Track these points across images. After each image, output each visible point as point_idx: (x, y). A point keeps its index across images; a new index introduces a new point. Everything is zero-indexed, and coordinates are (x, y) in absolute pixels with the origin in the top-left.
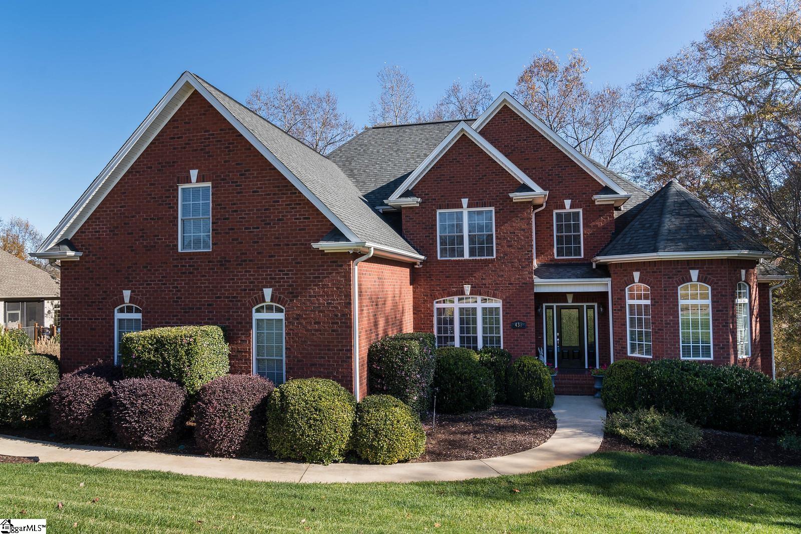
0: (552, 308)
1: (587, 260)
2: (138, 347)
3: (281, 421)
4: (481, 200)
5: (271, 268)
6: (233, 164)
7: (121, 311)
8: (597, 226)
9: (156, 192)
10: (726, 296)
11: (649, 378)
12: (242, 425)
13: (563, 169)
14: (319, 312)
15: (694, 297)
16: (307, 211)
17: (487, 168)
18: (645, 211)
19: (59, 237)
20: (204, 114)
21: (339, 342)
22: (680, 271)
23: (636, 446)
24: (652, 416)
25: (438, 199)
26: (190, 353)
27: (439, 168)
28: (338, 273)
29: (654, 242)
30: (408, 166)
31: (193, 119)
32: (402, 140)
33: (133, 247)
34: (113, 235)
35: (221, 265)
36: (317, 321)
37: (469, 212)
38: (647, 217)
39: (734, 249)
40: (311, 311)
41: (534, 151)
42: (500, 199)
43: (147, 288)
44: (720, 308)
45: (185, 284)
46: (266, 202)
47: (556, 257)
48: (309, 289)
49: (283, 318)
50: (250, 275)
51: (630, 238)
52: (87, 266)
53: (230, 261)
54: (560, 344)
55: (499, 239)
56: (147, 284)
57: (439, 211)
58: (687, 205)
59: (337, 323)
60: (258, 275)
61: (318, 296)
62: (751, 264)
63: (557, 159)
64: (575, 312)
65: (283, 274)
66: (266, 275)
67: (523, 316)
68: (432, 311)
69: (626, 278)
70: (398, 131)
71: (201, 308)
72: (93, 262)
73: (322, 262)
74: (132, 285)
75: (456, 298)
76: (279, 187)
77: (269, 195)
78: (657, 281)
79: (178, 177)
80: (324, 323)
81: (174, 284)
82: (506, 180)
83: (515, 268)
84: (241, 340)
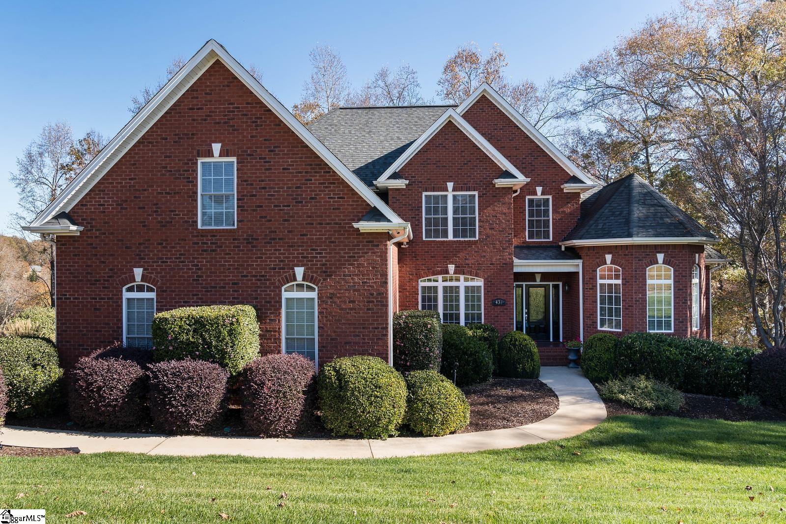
0: (521, 286)
1: (556, 243)
2: (174, 328)
3: (341, 399)
4: (466, 184)
5: (302, 246)
6: (261, 139)
7: (130, 290)
8: (565, 212)
9: (172, 165)
10: (686, 276)
11: (631, 349)
12: (296, 405)
13: (536, 158)
14: (354, 291)
15: (659, 277)
16: (342, 191)
17: (471, 154)
18: (612, 200)
19: (57, 209)
20: (228, 86)
21: (374, 320)
22: (648, 254)
23: (636, 409)
24: (643, 383)
25: (425, 182)
26: (232, 333)
27: (426, 152)
28: (374, 253)
29: (626, 228)
30: (383, 148)
31: (215, 90)
32: (372, 122)
33: (145, 222)
34: (121, 208)
35: (247, 243)
36: (352, 299)
37: (453, 195)
38: (616, 205)
39: (696, 236)
40: (345, 290)
41: (510, 140)
42: (484, 184)
43: (162, 266)
44: (681, 287)
45: (206, 262)
46: (298, 180)
47: (527, 240)
48: (344, 268)
49: (316, 297)
50: (279, 254)
51: (602, 224)
52: (89, 242)
53: (258, 239)
54: (528, 319)
55: (483, 222)
56: (163, 262)
57: (424, 194)
58: (649, 195)
59: (373, 302)
60: (289, 254)
61: (353, 275)
62: (699, 248)
63: (530, 149)
64: (541, 291)
65: (316, 253)
66: (297, 254)
67: (503, 294)
68: (418, 289)
69: (598, 260)
70: (367, 113)
71: (224, 287)
72: (96, 237)
73: (357, 242)
74: (144, 262)
75: (440, 277)
76: (311, 165)
77: (300, 173)
78: (629, 263)
79: (198, 150)
80: (359, 301)
81: (194, 262)
82: (489, 166)
83: (496, 249)
84: (270, 320)
